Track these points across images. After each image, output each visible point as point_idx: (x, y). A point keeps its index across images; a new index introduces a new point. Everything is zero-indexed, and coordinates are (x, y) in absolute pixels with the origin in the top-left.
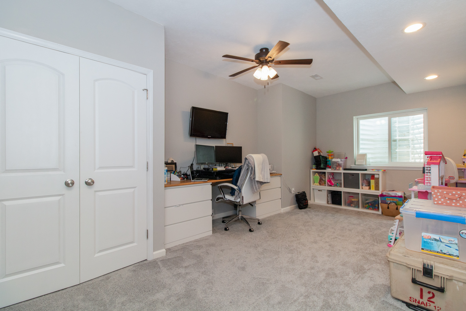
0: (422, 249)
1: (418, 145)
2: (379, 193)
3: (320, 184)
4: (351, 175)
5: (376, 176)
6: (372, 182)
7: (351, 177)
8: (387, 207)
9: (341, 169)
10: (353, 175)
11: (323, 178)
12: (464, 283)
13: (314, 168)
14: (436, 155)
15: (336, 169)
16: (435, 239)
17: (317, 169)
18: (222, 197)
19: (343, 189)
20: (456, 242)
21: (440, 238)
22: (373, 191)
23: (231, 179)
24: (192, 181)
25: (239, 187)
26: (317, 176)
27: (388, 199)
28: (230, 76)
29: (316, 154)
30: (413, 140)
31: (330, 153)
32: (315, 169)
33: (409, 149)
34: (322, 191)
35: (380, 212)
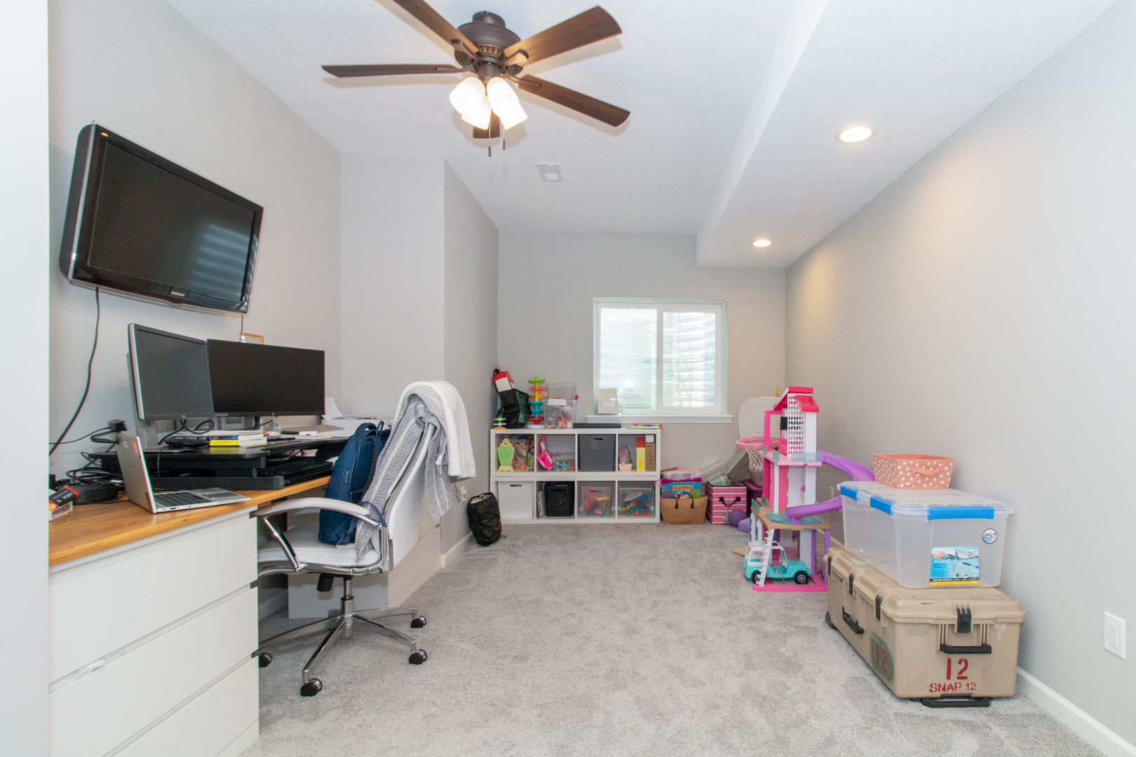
0: (931, 580)
1: (687, 373)
2: (655, 476)
3: (514, 468)
4: (595, 439)
5: (649, 439)
6: (641, 452)
7: (595, 445)
8: (675, 505)
9: (570, 424)
10: (599, 438)
11: (521, 450)
12: (1007, 623)
13: (500, 424)
14: (803, 394)
15: (556, 426)
16: (950, 555)
17: (507, 427)
18: (286, 559)
19: (576, 476)
20: (977, 553)
21: (956, 553)
22: (642, 474)
23: (324, 480)
24: (155, 511)
25: (374, 508)
26: (508, 447)
27: (675, 488)
28: (328, 69)
29: (503, 385)
30: (678, 363)
31: (537, 385)
32: (503, 426)
33: (672, 380)
34: (521, 485)
35: (657, 520)
